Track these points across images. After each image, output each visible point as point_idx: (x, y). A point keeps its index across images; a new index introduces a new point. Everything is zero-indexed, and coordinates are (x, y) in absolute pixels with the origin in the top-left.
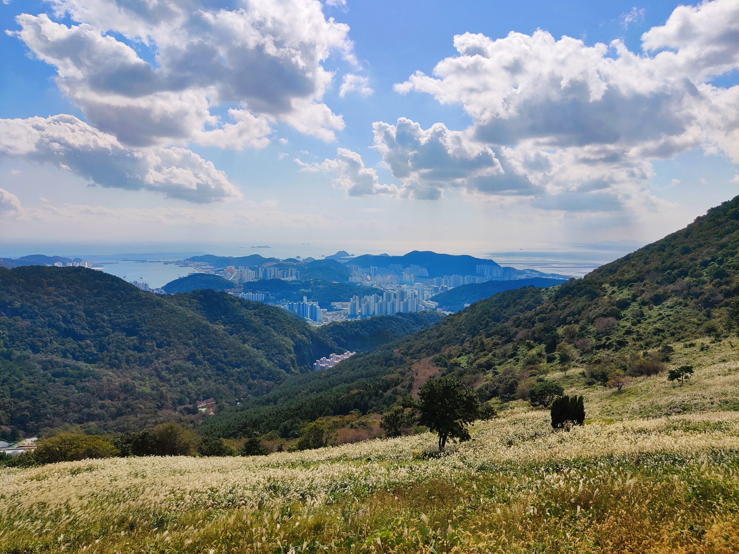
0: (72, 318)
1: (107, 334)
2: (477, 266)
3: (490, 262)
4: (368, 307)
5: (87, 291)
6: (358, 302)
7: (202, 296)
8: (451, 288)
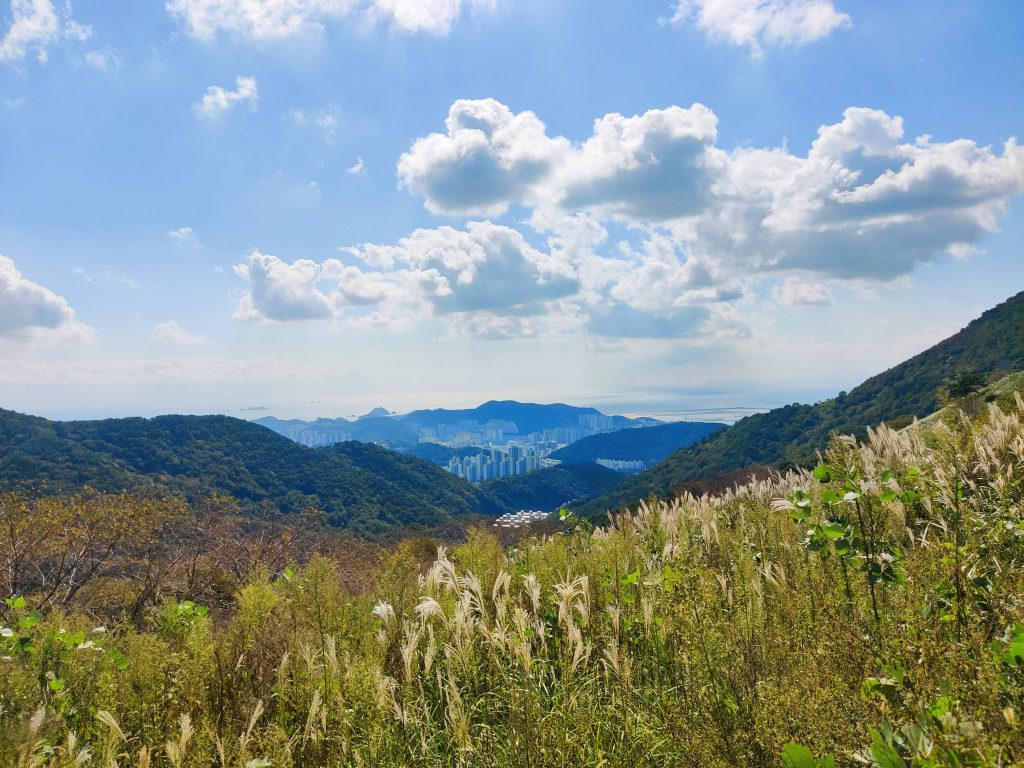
0: (237, 475)
1: (284, 493)
2: (580, 416)
3: (591, 411)
4: (474, 470)
5: (239, 444)
6: (460, 465)
7: (349, 449)
8: (564, 445)
